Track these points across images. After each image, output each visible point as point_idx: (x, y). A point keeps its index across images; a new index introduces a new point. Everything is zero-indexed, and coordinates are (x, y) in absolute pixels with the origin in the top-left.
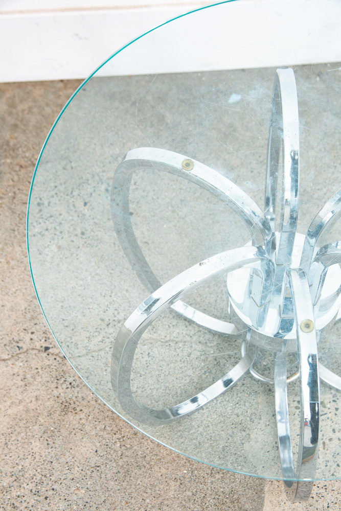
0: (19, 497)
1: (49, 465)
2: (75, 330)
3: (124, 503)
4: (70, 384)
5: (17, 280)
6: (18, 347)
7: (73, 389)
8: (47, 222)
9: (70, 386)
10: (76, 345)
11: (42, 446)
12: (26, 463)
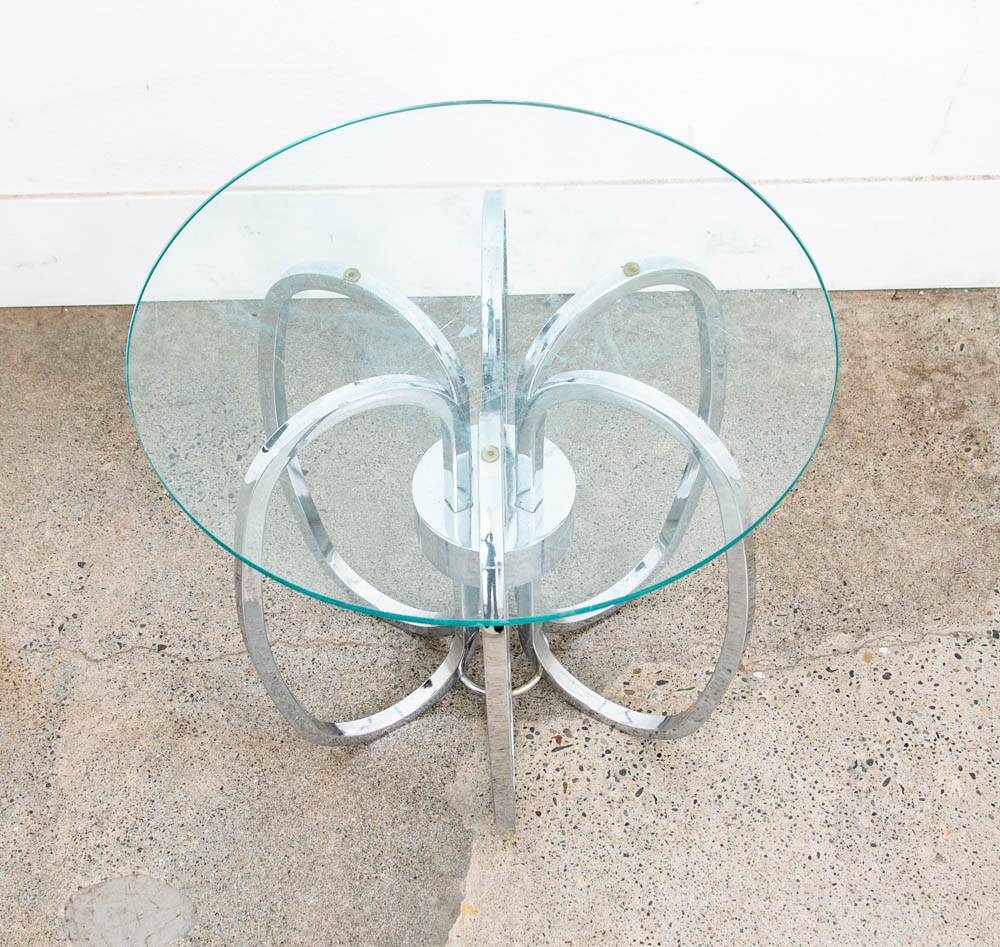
0: (98, 846)
1: (148, 805)
2: (206, 625)
3: (256, 860)
4: (192, 696)
5: (128, 555)
6: (119, 644)
7: (195, 703)
8: (180, 479)
9: (191, 699)
10: (207, 644)
11: (141, 779)
12: (115, 801)
